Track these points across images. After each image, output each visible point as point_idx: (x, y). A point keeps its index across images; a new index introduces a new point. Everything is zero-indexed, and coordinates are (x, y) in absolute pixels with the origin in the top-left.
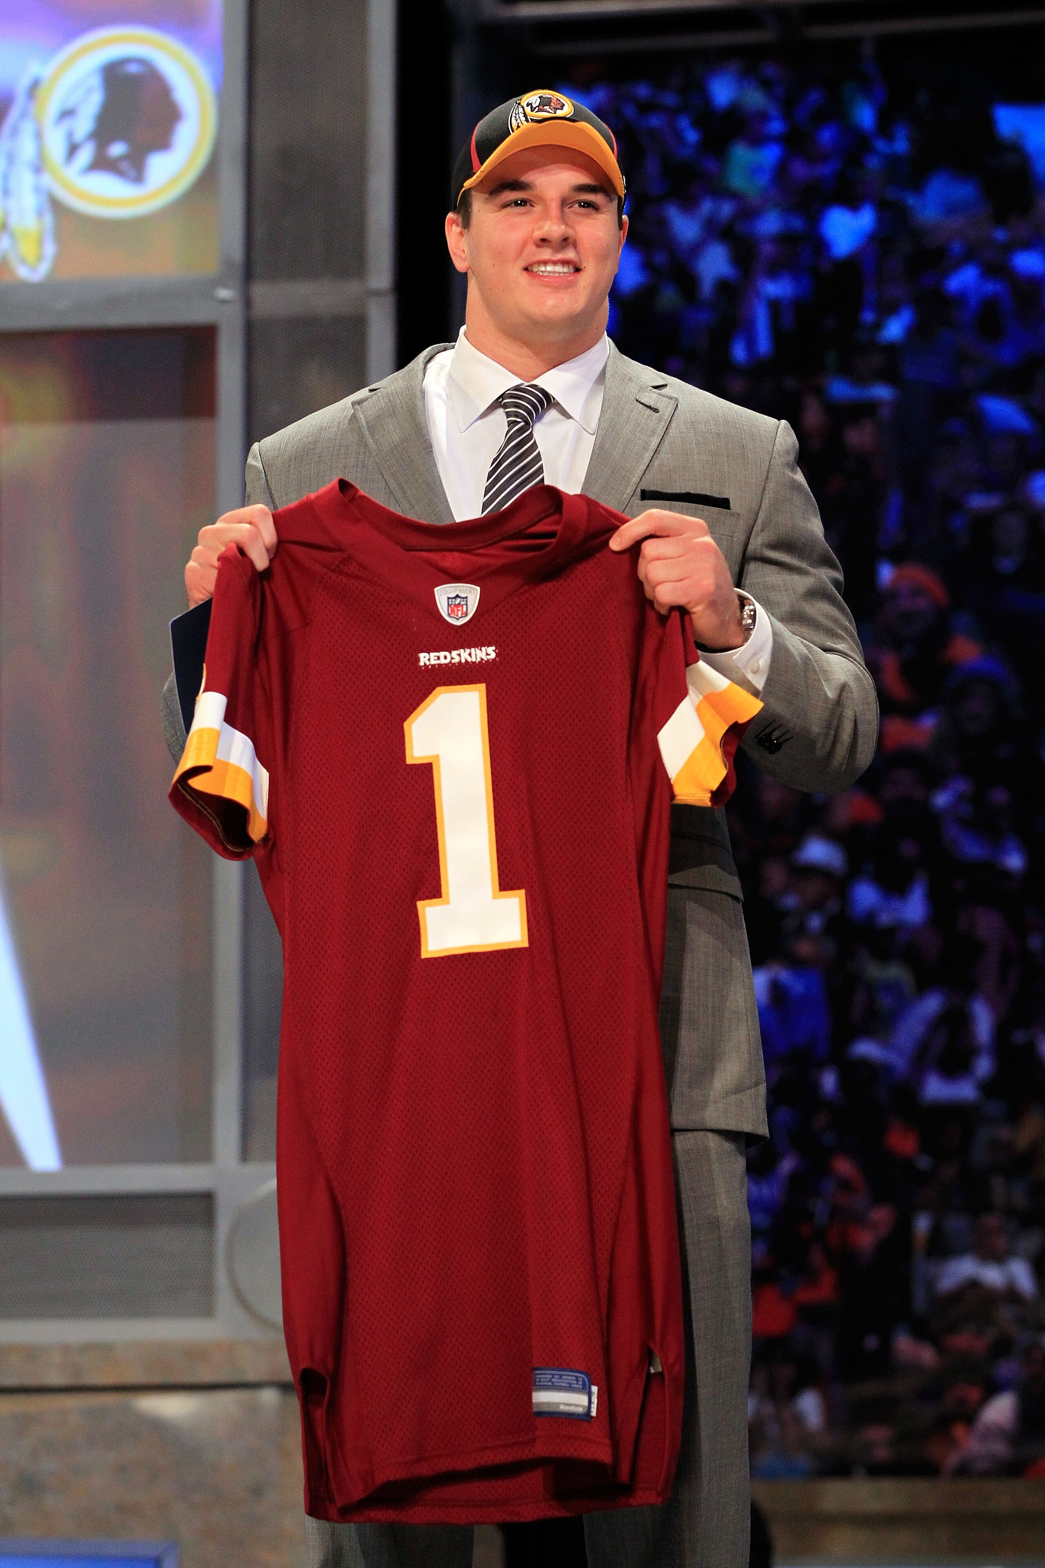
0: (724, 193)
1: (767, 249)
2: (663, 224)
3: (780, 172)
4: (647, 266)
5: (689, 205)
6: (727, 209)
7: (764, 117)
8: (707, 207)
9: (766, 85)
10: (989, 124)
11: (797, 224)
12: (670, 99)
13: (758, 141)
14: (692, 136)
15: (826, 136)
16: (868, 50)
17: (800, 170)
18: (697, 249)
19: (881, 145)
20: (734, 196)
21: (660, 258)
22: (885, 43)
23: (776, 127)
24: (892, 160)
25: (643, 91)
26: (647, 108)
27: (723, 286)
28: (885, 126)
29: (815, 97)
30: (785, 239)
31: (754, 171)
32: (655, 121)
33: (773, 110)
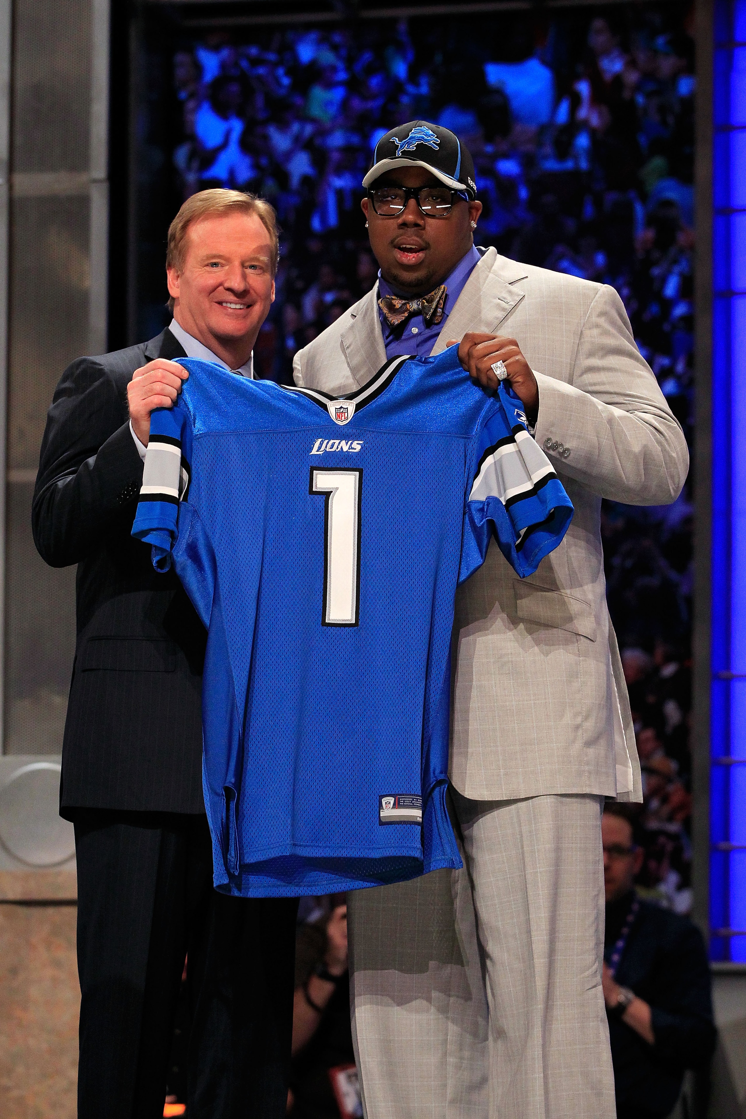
0: (305, 119)
1: (335, 156)
2: (266, 138)
3: (344, 105)
4: (255, 166)
5: (283, 126)
6: (309, 129)
7: (334, 69)
8: (296, 127)
9: (335, 48)
10: (482, 76)
11: (355, 140)
12: (272, 57)
13: (329, 85)
14: (286, 81)
15: (374, 82)
16: (402, 27)
17: (356, 104)
18: (289, 155)
19: (411, 89)
20: (314, 121)
21: (264, 162)
22: (414, 21)
23: (342, 76)
24: (417, 99)
25: (254, 51)
26: (256, 62)
27: (305, 180)
28: (413, 76)
29: (367, 56)
30: (347, 149)
31: (328, 104)
32: (261, 71)
33: (340, 65)
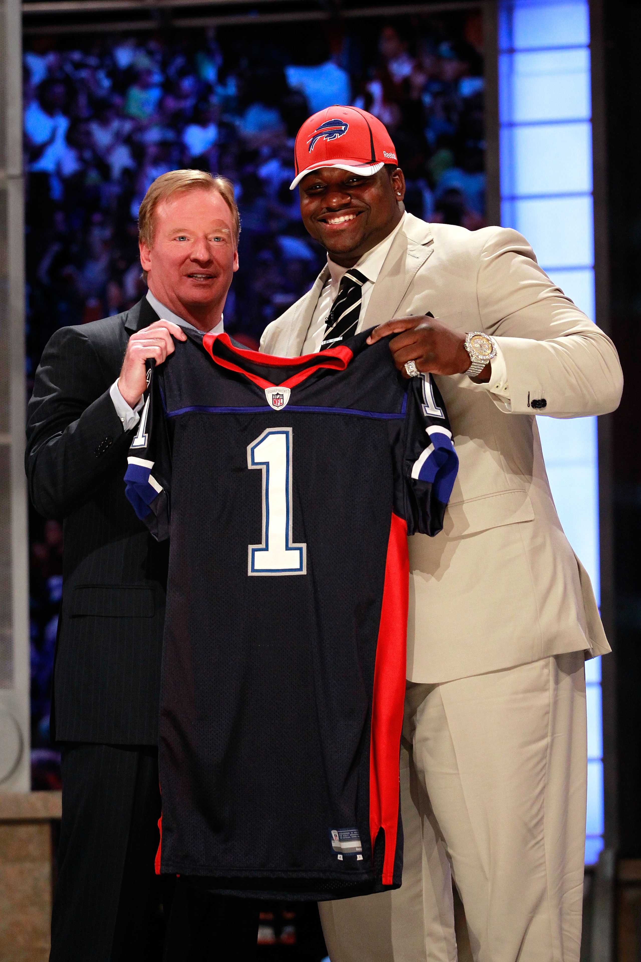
0: (124, 116)
1: (152, 151)
2: (89, 134)
3: (160, 105)
4: (80, 159)
5: (104, 122)
6: (128, 126)
7: (149, 72)
8: (116, 124)
9: (150, 53)
10: (283, 78)
11: (170, 135)
12: (93, 61)
13: (146, 86)
14: (106, 83)
15: (187, 84)
16: (211, 34)
17: (171, 104)
18: (110, 149)
19: (220, 90)
20: (132, 118)
21: (88, 155)
22: (222, 30)
23: (157, 78)
24: (227, 100)
25: (77, 56)
26: (78, 66)
27: (126, 172)
28: (222, 79)
29: (179, 61)
30: (163, 144)
31: (144, 104)
32: (84, 74)
33: (155, 69)
